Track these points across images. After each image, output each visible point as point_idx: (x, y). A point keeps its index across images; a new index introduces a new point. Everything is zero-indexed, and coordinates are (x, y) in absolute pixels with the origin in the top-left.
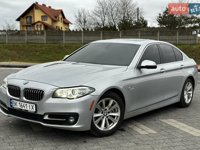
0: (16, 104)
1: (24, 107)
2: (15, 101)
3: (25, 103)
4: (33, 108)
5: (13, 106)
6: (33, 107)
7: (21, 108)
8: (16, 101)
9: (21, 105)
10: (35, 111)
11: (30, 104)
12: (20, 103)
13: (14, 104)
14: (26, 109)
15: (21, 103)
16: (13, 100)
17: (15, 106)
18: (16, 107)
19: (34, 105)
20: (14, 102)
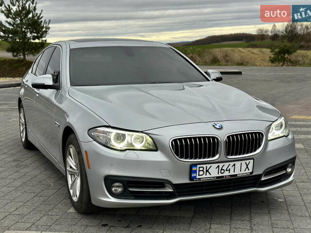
0: (207, 171)
1: (229, 170)
2: (204, 166)
3: (232, 164)
5: (198, 177)
6: (247, 165)
13: (201, 173)
17: (204, 176)
20: (201, 169)
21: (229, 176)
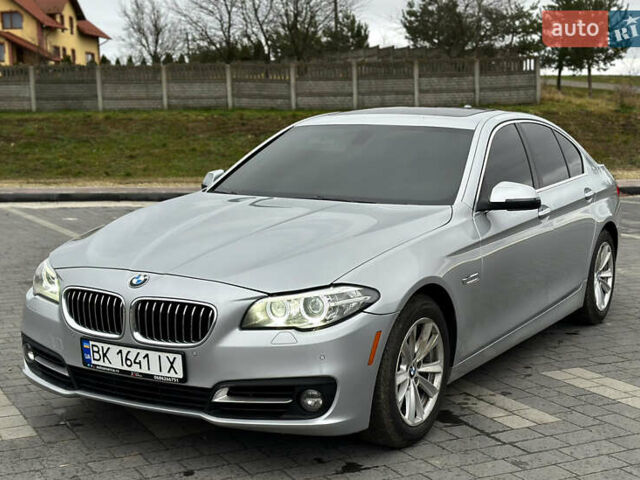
0: (105, 355)
1: (140, 363)
2: (100, 345)
3: (143, 353)
4: (172, 367)
5: (93, 362)
6: (172, 363)
7: (125, 368)
8: (106, 346)
9: (127, 359)
10: (180, 375)
11: (164, 355)
12: (120, 352)
13: (97, 356)
14: (145, 370)
15: (125, 350)
16: (91, 343)
17: (101, 363)
18: (107, 364)
19: (179, 358)
20: (96, 349)
21: (140, 374)
